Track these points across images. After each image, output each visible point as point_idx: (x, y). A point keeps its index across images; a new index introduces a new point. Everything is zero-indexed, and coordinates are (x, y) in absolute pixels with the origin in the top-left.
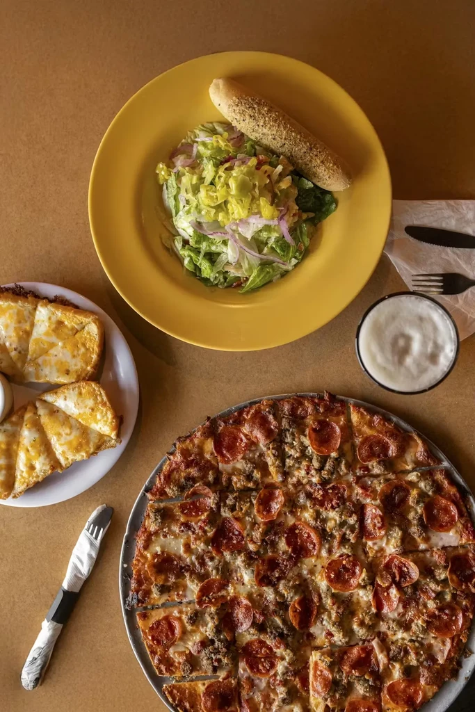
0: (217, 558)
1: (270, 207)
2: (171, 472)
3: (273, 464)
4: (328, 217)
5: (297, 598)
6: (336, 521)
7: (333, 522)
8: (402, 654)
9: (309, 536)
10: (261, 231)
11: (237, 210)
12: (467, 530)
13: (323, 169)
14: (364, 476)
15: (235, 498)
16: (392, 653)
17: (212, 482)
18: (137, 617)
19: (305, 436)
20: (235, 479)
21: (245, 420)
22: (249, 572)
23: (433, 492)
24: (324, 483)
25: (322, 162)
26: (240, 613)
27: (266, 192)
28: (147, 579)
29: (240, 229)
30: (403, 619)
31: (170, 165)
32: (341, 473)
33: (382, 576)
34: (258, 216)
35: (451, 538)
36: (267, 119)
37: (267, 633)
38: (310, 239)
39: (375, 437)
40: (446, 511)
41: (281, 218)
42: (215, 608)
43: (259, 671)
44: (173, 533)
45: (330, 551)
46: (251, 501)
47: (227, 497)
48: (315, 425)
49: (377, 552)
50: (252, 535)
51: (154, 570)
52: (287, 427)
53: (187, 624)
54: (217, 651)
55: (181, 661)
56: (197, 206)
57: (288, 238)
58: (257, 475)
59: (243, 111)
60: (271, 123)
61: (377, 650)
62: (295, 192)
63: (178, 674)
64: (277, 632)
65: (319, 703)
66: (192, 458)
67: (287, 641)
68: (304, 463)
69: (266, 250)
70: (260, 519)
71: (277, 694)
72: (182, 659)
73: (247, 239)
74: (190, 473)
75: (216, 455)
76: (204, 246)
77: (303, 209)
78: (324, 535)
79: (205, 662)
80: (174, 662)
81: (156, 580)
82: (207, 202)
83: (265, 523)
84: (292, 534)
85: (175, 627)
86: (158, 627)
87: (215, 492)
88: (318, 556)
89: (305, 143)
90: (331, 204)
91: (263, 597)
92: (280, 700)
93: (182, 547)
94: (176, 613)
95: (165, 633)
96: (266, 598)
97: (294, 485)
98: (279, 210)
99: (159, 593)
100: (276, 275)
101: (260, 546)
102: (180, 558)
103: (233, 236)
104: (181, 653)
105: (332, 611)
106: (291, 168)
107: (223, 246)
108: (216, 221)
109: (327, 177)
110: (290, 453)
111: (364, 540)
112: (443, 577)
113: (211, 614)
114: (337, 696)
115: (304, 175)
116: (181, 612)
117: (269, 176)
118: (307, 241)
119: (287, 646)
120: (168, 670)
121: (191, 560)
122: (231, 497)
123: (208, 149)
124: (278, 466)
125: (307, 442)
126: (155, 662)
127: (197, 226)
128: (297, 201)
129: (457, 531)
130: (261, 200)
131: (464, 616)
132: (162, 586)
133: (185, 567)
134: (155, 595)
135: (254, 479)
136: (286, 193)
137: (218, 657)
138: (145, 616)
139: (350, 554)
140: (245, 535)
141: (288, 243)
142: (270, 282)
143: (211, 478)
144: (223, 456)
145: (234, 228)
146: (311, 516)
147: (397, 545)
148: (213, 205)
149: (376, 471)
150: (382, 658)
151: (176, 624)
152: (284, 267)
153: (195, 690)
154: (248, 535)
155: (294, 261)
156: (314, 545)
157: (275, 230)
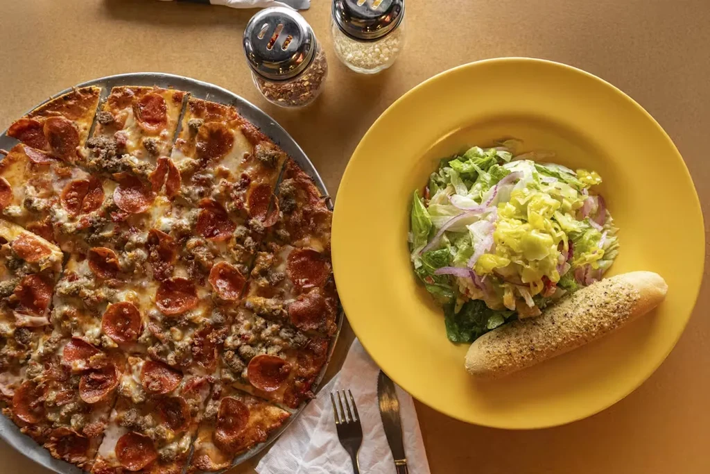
0: (200, 200)
1: (492, 269)
2: (308, 193)
3: (265, 305)
4: (445, 327)
5: (120, 263)
6: (178, 341)
7: (178, 337)
8: (20, 342)
9: (177, 304)
10: (470, 244)
11: (509, 228)
12: (108, 470)
13: (502, 351)
14: (211, 390)
15: (248, 248)
16: (26, 332)
17: (277, 231)
18: (179, 91)
19: (278, 353)
20: (269, 257)
21: (326, 296)
22: (169, 227)
23: (161, 455)
24: (222, 348)
25: (510, 354)
26: (134, 197)
27: (511, 272)
28: (213, 118)
29: (484, 222)
30: (53, 360)
31: (593, 190)
32: (223, 371)
33: (103, 360)
34: (489, 249)
35: (108, 449)
36: (594, 319)
37: (101, 217)
38: (432, 295)
39: (244, 423)
40: (137, 458)
41: (472, 274)
42: (149, 175)
43: (71, 190)
44: (244, 166)
45: (152, 319)
46: (238, 263)
47: (254, 240)
48: (284, 369)
49: (130, 366)
50: (204, 247)
51: (215, 130)
52: (297, 339)
53: (148, 138)
54: (108, 157)
55: (117, 117)
56: (538, 189)
57: (445, 270)
58: (263, 282)
59: (617, 299)
60: (586, 322)
61: (36, 319)
62: (492, 304)
63: (107, 107)
64: (97, 227)
65: (13, 235)
66: (312, 222)
67: (84, 233)
68: (252, 337)
69: (446, 239)
70: (217, 263)
71: (42, 197)
72: (118, 118)
73: (469, 225)
74: (298, 212)
75: (304, 248)
76: (486, 176)
77: (469, 304)
78: (169, 322)
79: (103, 139)
80: (120, 109)
81: (205, 127)
82: (537, 201)
83: (210, 267)
84: (188, 289)
85: (152, 125)
86: (161, 108)
87: (266, 229)
88: (153, 304)
89: (541, 347)
90: (457, 337)
91: (141, 229)
92: (32, 198)
93: (227, 169)
94: (165, 132)
95: (151, 113)
96: (136, 231)
97: (234, 316)
98: (482, 276)
99: (191, 123)
100: (414, 238)
101: (189, 251)
102: (217, 162)
103: (481, 211)
104: (124, 119)
105: (93, 292)
106: (521, 316)
107: (475, 196)
108: (508, 200)
109: (490, 350)
110: (269, 328)
111: (148, 359)
112: (73, 422)
113: (146, 168)
114: (9, 258)
115: (505, 326)
116: (164, 138)
117: (527, 285)
118: (431, 289)
119: (79, 230)
120: (115, 99)
121: (210, 173)
122: (253, 244)
123: (590, 239)
124: (260, 309)
125: (272, 351)
126: (128, 89)
127: (514, 177)
128: (481, 302)
129: (111, 458)
130: (506, 260)
131: (27, 424)
132: (196, 131)
133: (206, 163)
134: (192, 119)
135: (260, 277)
136: (497, 294)
137: (101, 156)
138: (177, 99)
139: (139, 339)
140: (208, 240)
141: (441, 267)
142: (411, 229)
143: (283, 232)
144: (300, 255)
145: (490, 217)
146: (195, 318)
147: (126, 391)
148: (529, 205)
149: (210, 407)
150: (25, 319)
151: (153, 128)
152: (417, 251)
153: (84, 117)
154: (207, 243)
155: (418, 264)
156: (165, 306)
157: (462, 260)
